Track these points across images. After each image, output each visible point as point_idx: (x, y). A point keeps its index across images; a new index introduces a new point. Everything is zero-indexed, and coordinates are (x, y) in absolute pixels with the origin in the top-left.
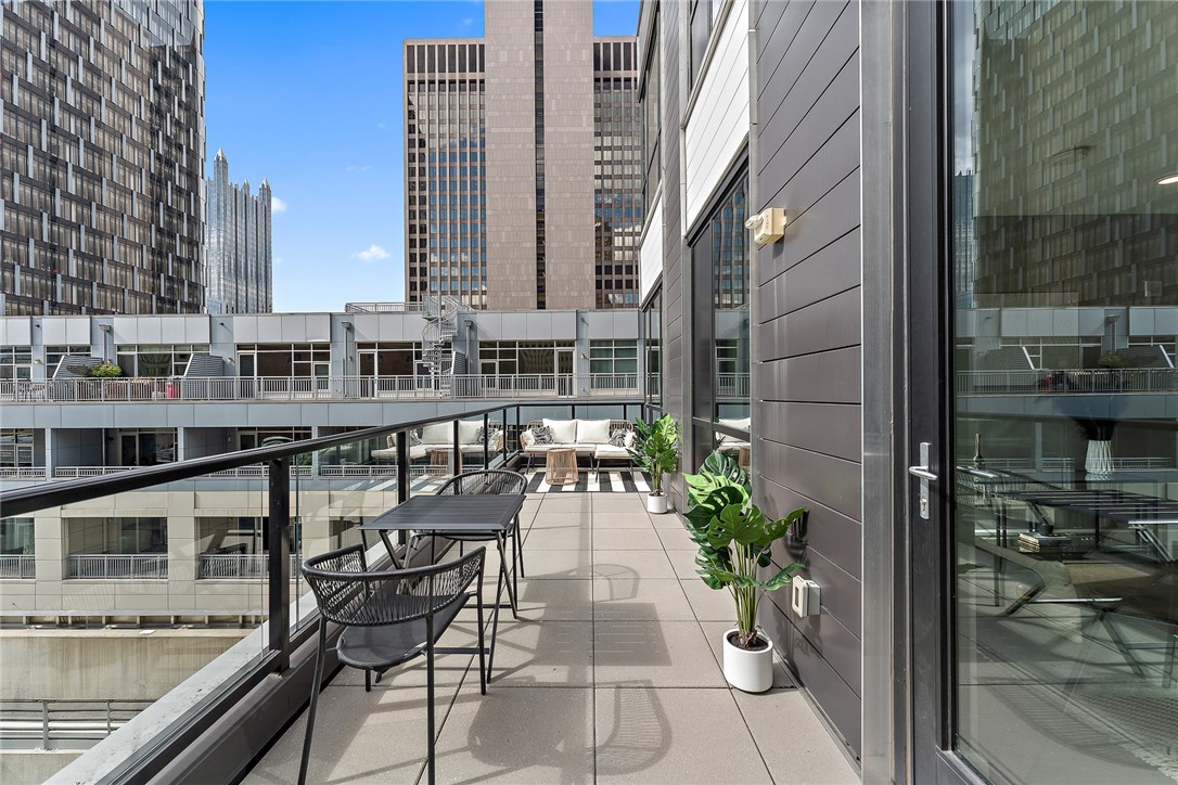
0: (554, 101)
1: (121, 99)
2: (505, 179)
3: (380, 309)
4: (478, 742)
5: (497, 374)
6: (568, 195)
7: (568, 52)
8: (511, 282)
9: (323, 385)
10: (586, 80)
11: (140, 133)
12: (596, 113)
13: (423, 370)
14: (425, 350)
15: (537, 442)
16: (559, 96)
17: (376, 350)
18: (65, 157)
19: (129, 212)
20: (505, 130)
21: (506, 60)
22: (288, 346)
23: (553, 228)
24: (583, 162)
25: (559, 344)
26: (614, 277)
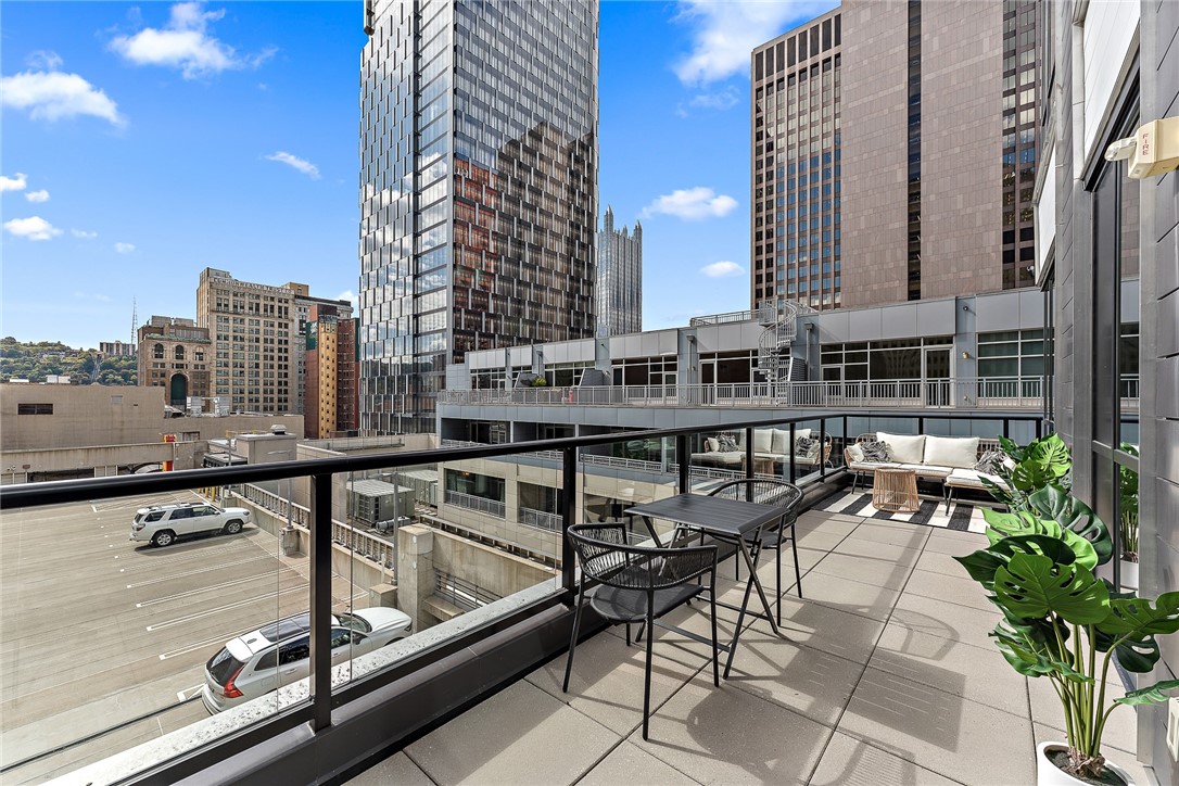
0: (936, 40)
1: (552, 188)
2: (865, 156)
3: (723, 320)
4: (696, 722)
5: (843, 381)
8: (873, 273)
9: (671, 392)
11: (562, 210)
13: (760, 378)
14: (761, 358)
15: (866, 459)
17: (716, 360)
19: (555, 269)
20: (866, 100)
22: (645, 360)
23: (932, 197)
25: (930, 341)
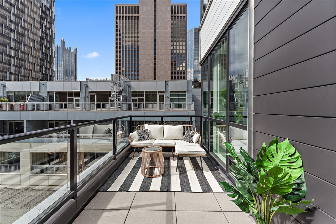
0: (159, 22)
1: (28, 19)
2: (144, 45)
6: (163, 50)
7: (164, 8)
8: (146, 76)
9: (77, 106)
10: (169, 16)
11: (34, 30)
12: (172, 27)
13: (112, 101)
14: (112, 94)
15: (140, 140)
16: (161, 21)
17: (96, 94)
18: (10, 36)
19: (30, 53)
20: (145, 31)
21: (145, 10)
22: (66, 92)
23: (159, 60)
24: (168, 41)
25: (159, 92)
26: (177, 75)
